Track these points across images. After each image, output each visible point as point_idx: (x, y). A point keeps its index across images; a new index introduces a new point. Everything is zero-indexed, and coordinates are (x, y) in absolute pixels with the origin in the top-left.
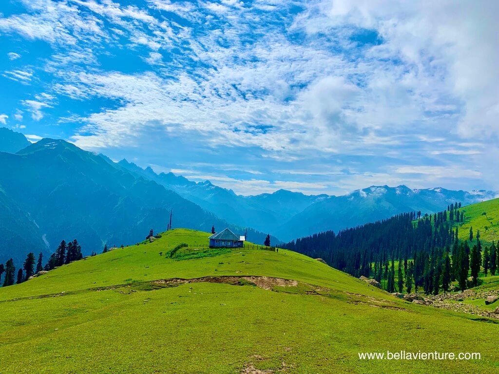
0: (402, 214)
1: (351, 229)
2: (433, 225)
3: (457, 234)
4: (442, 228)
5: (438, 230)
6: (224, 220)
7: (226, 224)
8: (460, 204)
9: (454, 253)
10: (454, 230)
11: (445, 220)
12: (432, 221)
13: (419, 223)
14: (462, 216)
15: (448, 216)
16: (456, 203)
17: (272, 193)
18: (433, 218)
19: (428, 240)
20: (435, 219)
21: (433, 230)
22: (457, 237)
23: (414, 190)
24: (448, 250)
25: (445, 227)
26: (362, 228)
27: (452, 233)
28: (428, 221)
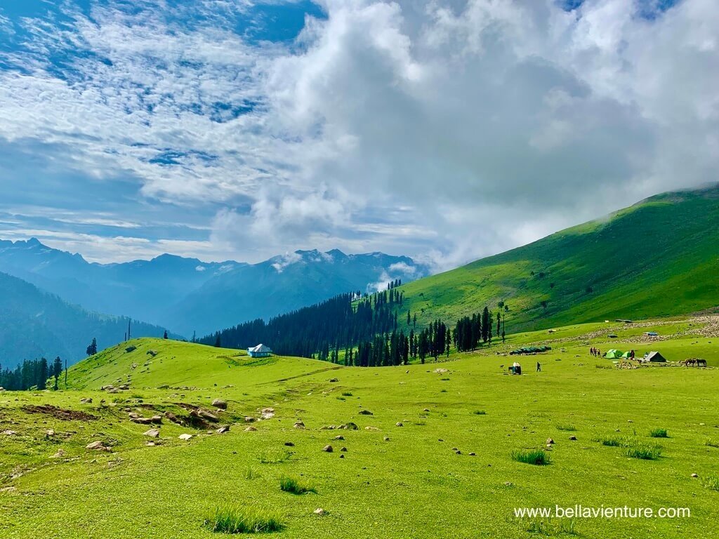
0: (340, 295)
1: (284, 315)
2: (373, 307)
3: (396, 318)
4: (382, 311)
5: (378, 313)
6: (80, 306)
7: (83, 311)
8: (400, 281)
9: (392, 342)
10: (393, 313)
11: (385, 302)
12: (373, 304)
13: (359, 305)
14: (401, 296)
15: (388, 296)
16: (397, 281)
17: (149, 259)
18: (373, 300)
19: (368, 326)
20: (375, 301)
21: (374, 313)
22: (396, 321)
23: (350, 255)
24: (387, 339)
25: (384, 309)
26: (296, 314)
27: (392, 316)
28: (368, 304)
